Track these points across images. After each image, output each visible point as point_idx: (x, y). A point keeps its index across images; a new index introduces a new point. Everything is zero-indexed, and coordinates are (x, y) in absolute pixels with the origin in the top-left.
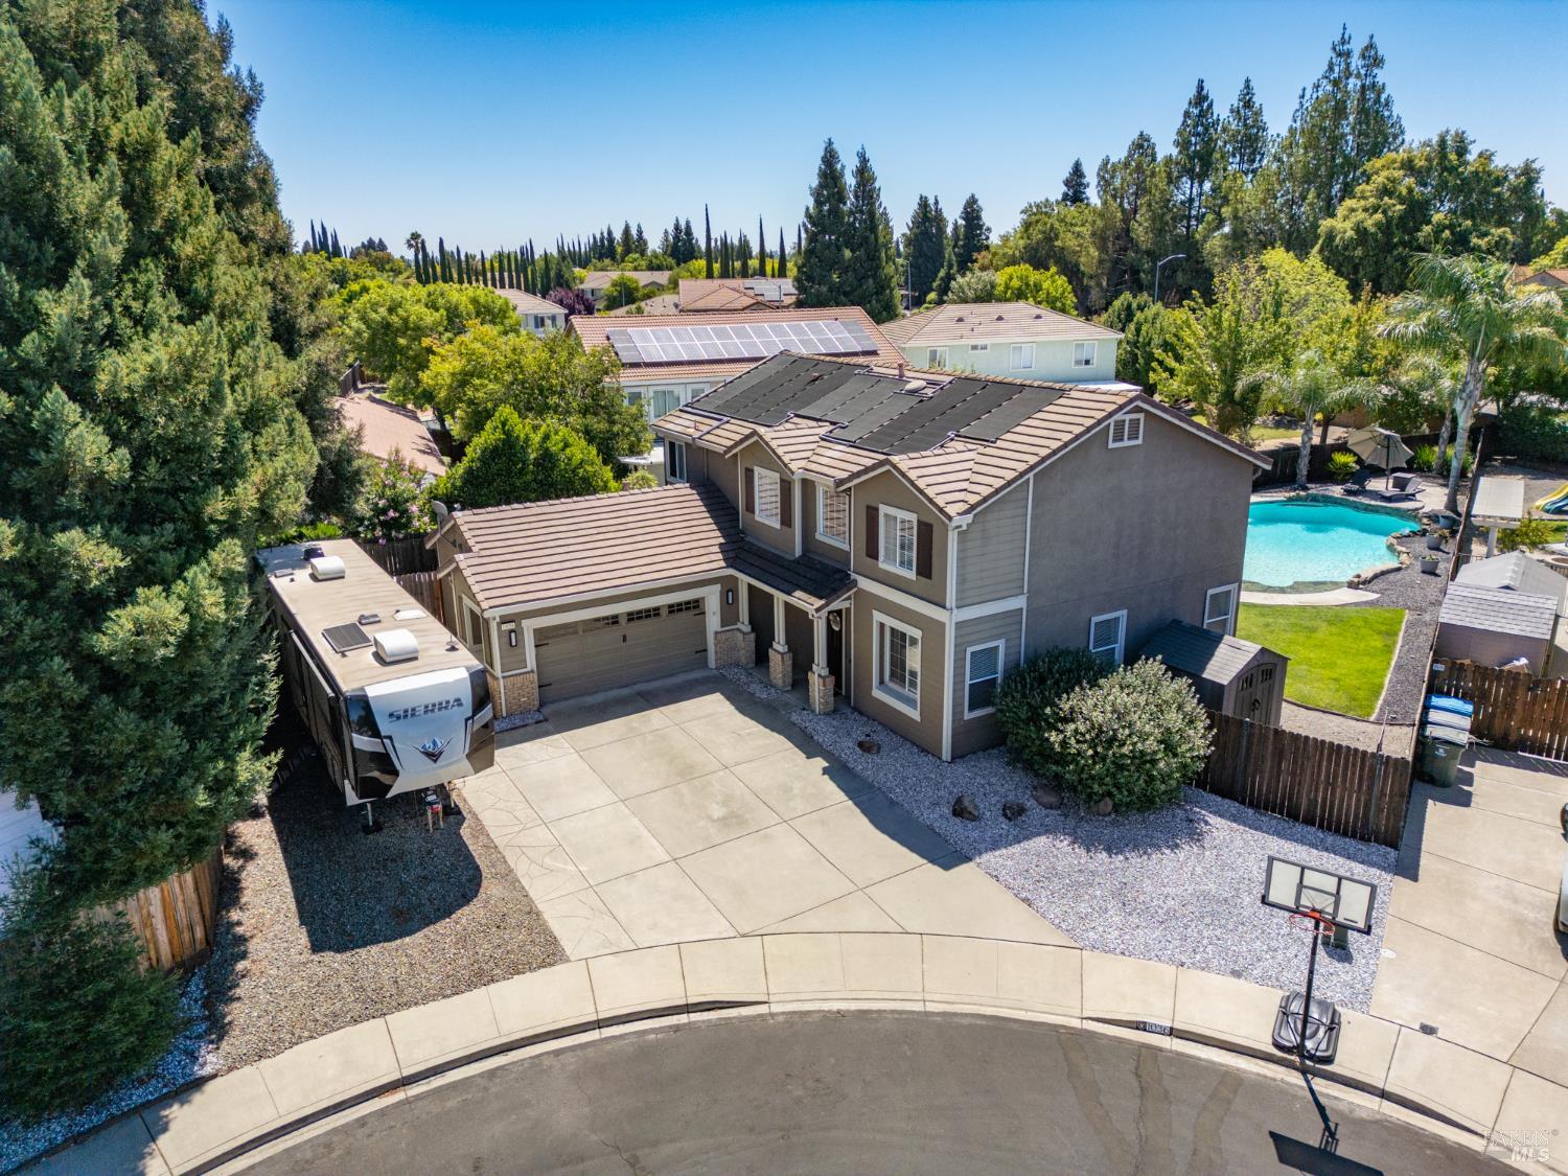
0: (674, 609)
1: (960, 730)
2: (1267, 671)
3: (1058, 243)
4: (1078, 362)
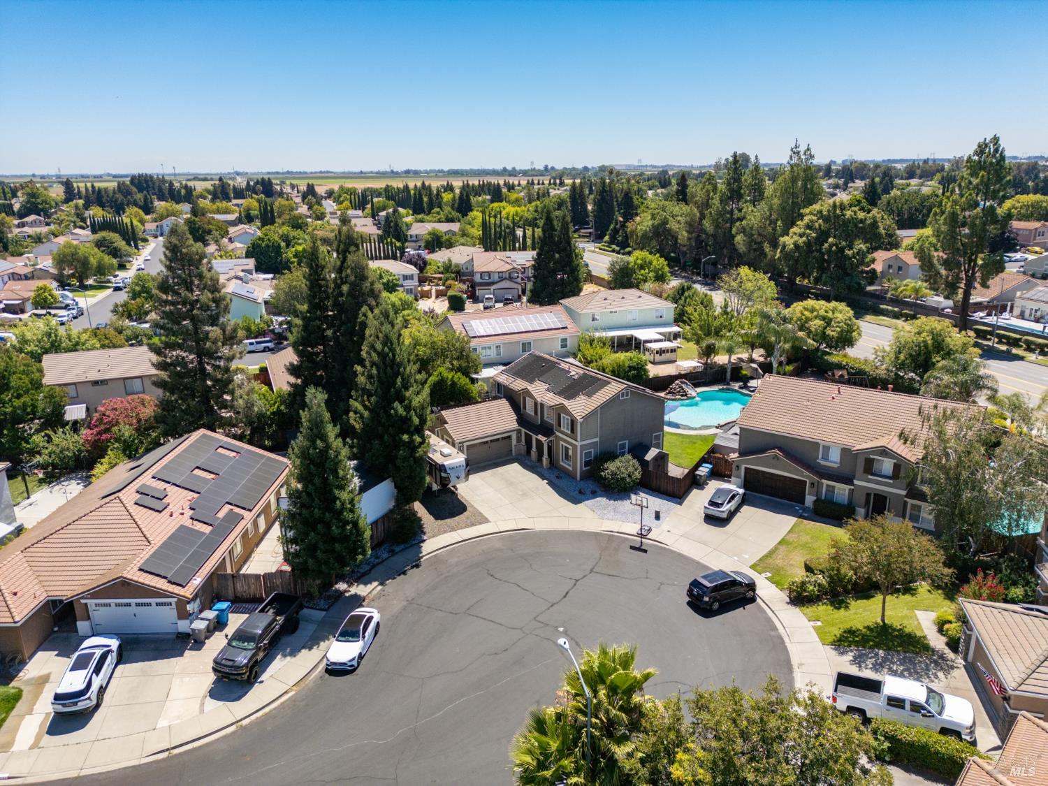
0: (503, 438)
1: (582, 473)
2: (661, 457)
3: (668, 226)
4: (657, 317)
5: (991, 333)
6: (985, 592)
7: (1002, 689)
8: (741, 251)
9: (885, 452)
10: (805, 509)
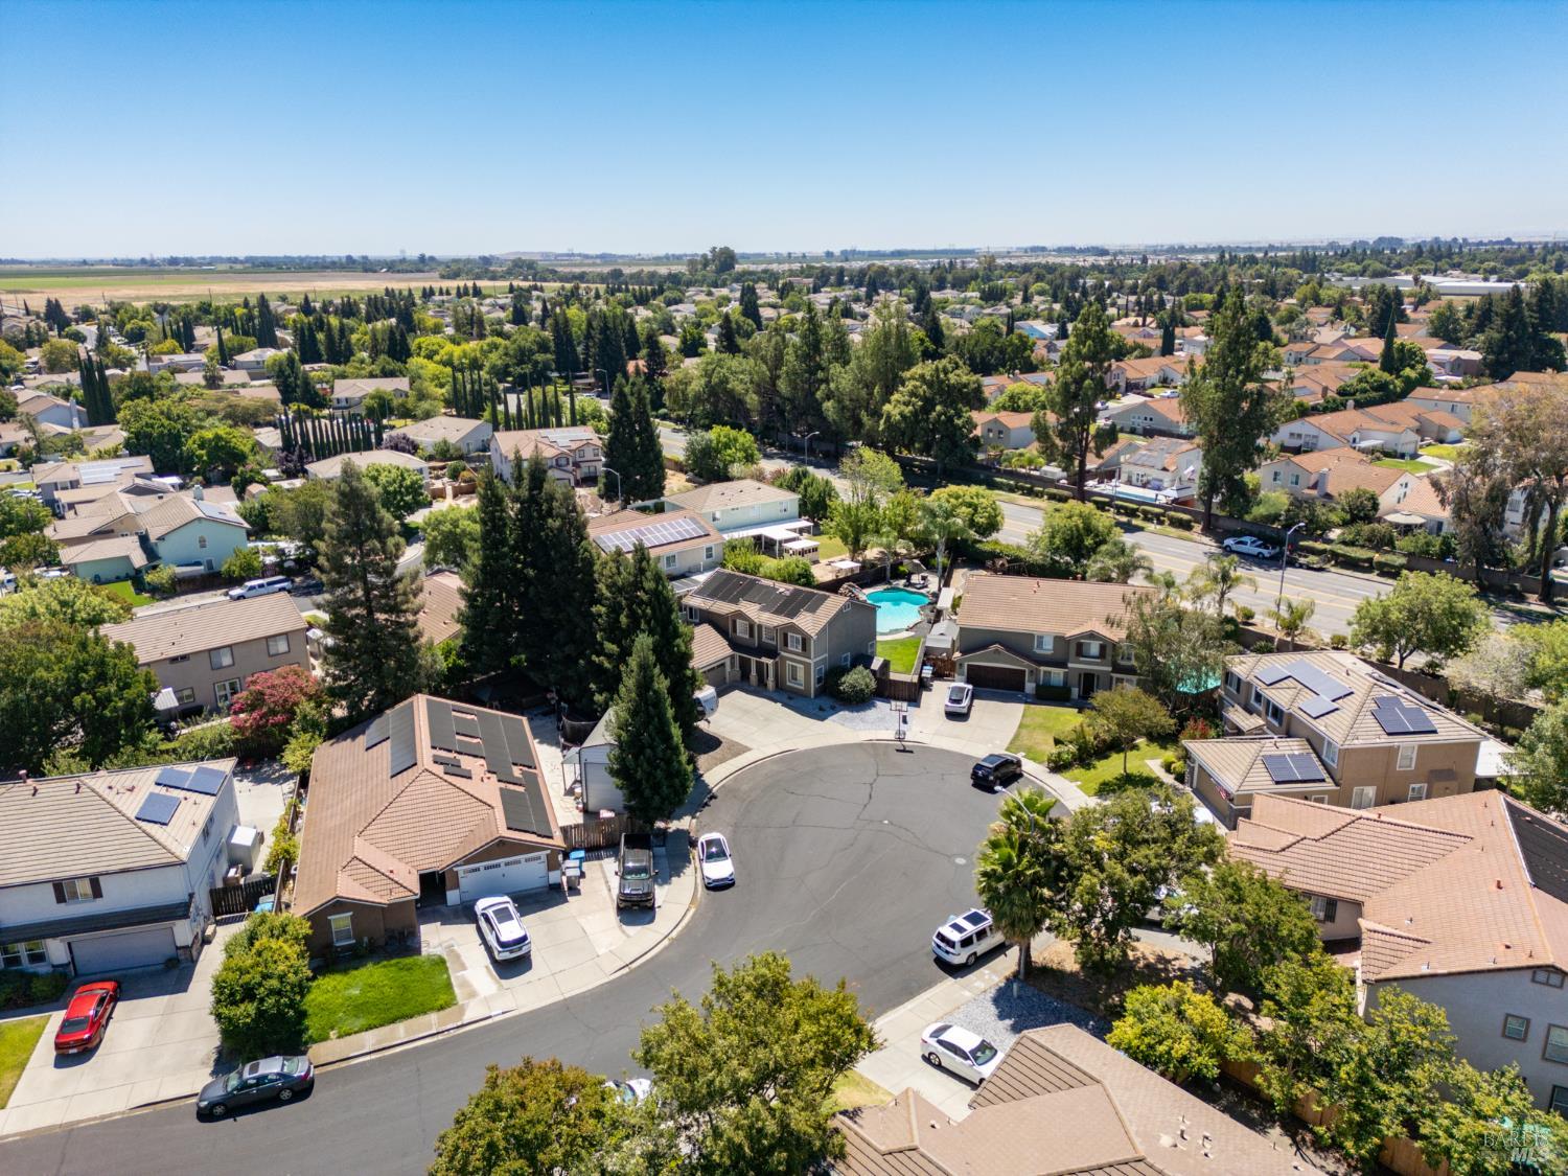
1: (816, 690)
2: (886, 665)
3: (729, 386)
5: (1109, 504)
6: (1198, 734)
7: (1228, 794)
8: (830, 419)
9: (1092, 635)
10: (1027, 696)
